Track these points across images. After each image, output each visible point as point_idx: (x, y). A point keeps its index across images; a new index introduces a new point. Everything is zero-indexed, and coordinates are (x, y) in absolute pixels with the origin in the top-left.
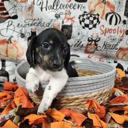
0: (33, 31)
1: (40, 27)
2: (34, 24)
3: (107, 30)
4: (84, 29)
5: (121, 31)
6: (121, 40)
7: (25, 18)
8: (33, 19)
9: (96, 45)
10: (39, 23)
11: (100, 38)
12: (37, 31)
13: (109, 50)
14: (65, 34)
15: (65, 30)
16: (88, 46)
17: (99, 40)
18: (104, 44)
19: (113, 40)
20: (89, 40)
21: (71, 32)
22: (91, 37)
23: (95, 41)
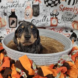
0: (13, 11)
1: (18, 8)
2: (14, 6)
3: (65, 8)
4: (47, 7)
5: (76, 9)
6: (76, 16)
7: (7, 1)
8: (13, 2)
9: (57, 18)
10: (17, 5)
11: (58, 13)
12: (15, 11)
13: (66, 22)
14: (35, 11)
15: (35, 8)
16: (52, 19)
17: (58, 14)
18: (62, 17)
19: (69, 15)
20: (51, 15)
21: (39, 9)
22: (52, 12)
23: (56, 15)
